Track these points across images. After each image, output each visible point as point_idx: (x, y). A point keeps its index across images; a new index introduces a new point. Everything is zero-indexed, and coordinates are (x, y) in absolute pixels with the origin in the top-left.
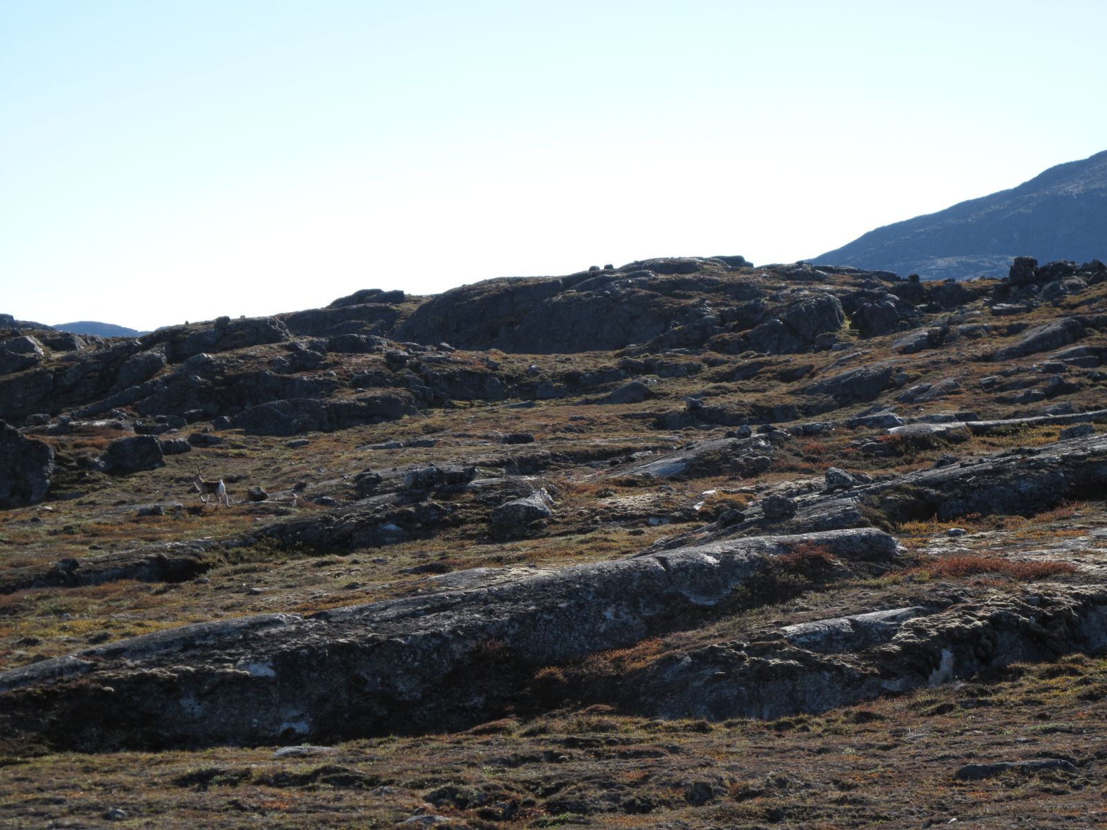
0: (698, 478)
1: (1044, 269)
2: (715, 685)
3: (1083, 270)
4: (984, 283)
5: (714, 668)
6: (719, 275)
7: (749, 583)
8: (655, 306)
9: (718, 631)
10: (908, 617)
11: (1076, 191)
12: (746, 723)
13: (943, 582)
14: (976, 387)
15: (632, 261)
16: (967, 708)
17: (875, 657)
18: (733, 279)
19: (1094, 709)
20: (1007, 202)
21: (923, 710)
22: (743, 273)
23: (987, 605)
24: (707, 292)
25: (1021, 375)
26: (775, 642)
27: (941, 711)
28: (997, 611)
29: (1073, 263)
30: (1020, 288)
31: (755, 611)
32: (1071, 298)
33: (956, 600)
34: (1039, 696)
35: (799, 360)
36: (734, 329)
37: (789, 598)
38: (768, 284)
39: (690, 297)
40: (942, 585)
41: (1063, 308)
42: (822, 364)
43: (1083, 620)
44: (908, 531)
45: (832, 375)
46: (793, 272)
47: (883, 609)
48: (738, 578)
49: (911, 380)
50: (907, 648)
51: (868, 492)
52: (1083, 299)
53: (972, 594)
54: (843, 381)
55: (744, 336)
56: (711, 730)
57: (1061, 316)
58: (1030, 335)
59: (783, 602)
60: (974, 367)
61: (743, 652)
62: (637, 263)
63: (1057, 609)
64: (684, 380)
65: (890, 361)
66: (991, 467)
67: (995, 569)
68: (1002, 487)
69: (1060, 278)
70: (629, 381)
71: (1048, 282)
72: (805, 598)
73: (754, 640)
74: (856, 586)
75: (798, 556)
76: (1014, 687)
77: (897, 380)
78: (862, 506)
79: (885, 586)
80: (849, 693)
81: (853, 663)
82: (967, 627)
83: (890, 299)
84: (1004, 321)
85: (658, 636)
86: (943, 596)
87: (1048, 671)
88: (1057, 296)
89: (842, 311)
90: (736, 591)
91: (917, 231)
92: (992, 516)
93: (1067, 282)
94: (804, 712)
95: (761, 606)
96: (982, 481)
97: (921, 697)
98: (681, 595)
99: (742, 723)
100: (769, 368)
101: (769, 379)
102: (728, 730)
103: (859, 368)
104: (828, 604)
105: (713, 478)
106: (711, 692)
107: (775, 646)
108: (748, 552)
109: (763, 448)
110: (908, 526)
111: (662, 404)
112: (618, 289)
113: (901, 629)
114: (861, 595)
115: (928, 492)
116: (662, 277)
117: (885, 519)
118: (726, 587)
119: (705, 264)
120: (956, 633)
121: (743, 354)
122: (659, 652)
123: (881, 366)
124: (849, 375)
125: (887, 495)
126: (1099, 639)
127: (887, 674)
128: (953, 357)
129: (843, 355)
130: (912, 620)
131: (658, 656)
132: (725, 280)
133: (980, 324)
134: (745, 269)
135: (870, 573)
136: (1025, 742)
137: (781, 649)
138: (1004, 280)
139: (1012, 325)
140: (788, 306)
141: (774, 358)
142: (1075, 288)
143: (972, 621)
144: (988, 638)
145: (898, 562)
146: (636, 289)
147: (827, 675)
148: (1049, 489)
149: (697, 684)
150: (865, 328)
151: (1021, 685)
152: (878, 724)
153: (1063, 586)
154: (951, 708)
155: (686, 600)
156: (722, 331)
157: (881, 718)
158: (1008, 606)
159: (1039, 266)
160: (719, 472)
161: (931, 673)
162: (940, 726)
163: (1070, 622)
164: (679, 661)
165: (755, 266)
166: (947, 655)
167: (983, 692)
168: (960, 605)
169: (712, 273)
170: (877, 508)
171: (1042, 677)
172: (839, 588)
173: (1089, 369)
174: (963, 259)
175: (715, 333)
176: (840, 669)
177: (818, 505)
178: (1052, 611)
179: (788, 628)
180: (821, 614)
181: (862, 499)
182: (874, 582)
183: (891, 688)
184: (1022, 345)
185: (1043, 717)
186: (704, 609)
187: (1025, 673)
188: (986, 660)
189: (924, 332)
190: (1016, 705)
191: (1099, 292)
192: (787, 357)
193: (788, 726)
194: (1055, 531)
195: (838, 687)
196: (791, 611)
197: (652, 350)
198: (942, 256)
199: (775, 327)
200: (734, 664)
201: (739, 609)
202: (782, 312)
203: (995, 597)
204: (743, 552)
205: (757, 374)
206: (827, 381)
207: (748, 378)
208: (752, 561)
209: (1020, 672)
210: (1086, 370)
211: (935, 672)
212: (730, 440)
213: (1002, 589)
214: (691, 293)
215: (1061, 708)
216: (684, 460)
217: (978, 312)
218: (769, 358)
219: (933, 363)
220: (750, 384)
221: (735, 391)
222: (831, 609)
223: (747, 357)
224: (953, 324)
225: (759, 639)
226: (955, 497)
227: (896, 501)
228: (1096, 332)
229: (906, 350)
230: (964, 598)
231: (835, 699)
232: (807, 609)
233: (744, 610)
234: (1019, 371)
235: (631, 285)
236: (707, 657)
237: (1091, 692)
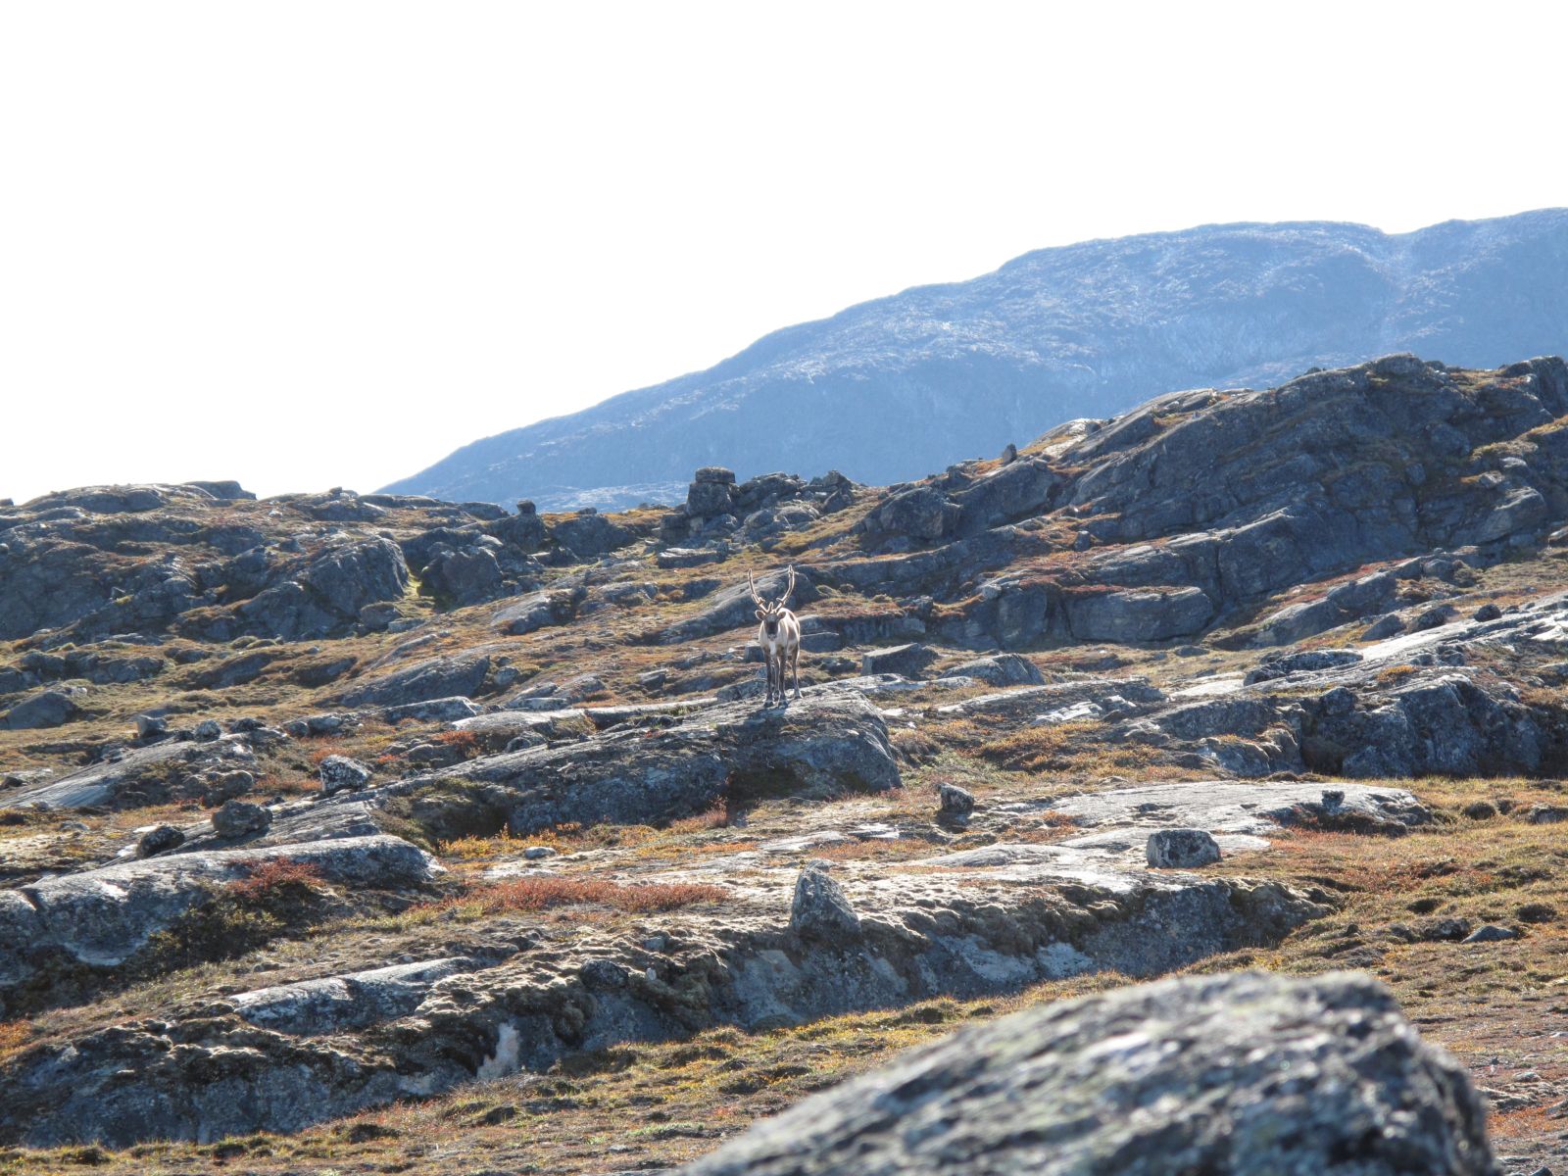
0: (128, 809)
1: (745, 489)
2: (118, 1092)
3: (813, 490)
4: (646, 515)
5: (115, 1064)
6: (198, 513)
7: (178, 928)
8: (87, 569)
9: (124, 1005)
10: (443, 973)
11: (812, 372)
12: (167, 1149)
13: (504, 919)
14: (632, 688)
15: (47, 492)
16: (536, 1113)
17: (387, 1039)
18: (221, 520)
19: (743, 1104)
20: (697, 392)
21: (465, 1119)
22: (238, 509)
23: (576, 952)
24: (178, 542)
25: (707, 666)
26: (218, 1019)
27: (493, 1119)
28: (592, 961)
29: (795, 478)
30: (708, 520)
31: (189, 972)
32: (793, 537)
33: (524, 944)
34: (656, 1092)
35: (331, 649)
36: (220, 600)
37: (246, 951)
38: (281, 527)
39: (148, 552)
40: (502, 924)
41: (780, 553)
42: (369, 656)
43: (737, 974)
44: (458, 854)
45: (387, 673)
46: (323, 506)
47: (402, 961)
48: (160, 920)
49: (523, 679)
50: (442, 1024)
51: (391, 792)
52: (812, 538)
53: (551, 935)
54: (406, 683)
55: (238, 611)
56: (107, 1161)
57: (775, 566)
58: (723, 599)
59: (236, 957)
60: (628, 654)
61: (165, 1038)
62: (55, 495)
63: (693, 956)
64: (134, 686)
65: (485, 648)
66: (598, 748)
67: (592, 899)
68: (617, 780)
69: (773, 503)
70: (39, 691)
71: (753, 511)
72: (272, 950)
73: (183, 1017)
74: (360, 929)
75: (262, 882)
76: (617, 1080)
77: (498, 679)
78: (381, 814)
79: (407, 927)
80: (343, 1099)
81: (349, 1049)
82: (542, 987)
83: (486, 543)
84: (680, 577)
85: (22, 1016)
86: (502, 939)
87: (676, 1055)
88: (770, 533)
89: (404, 566)
90: (155, 940)
91: (543, 444)
92: (599, 827)
93: (785, 510)
94: (267, 1131)
95: (198, 964)
96: (583, 771)
97: (462, 1099)
98: (63, 950)
99: (160, 1150)
100: (281, 663)
101: (280, 682)
102: (135, 1161)
103: (433, 660)
104: (306, 958)
105: (155, 808)
106: (110, 1103)
107: (219, 1026)
108: (177, 878)
109: (241, 757)
110: (459, 845)
111: (95, 727)
112: (22, 540)
113: (431, 994)
114: (366, 943)
115: (492, 791)
116: (98, 518)
117: (420, 835)
118: (139, 935)
119: (172, 494)
120: (523, 997)
121: (236, 641)
122: (23, 1042)
123: (470, 656)
124: (415, 673)
125: (423, 795)
126: (764, 1004)
127: (407, 1068)
128: (594, 638)
129: (407, 638)
130: (450, 979)
131: (22, 1049)
132: (207, 521)
133: (638, 582)
134: (242, 502)
135: (383, 907)
136: (620, 1152)
137: (228, 1029)
138: (681, 508)
139: (693, 583)
140: (313, 559)
141: (289, 647)
142: (799, 520)
143: (550, 978)
144: (576, 1005)
145: (430, 890)
146: (54, 540)
147: (307, 1070)
148: (696, 781)
149: (86, 1091)
150: (444, 592)
151: (629, 1077)
152: (387, 1141)
153: (703, 920)
154: (510, 1113)
155: (71, 958)
156: (198, 604)
157: (395, 1134)
158: (610, 952)
159: (738, 484)
160: (166, 798)
161: (482, 1064)
162: (487, 1139)
163: (714, 978)
164: (56, 1054)
165: (260, 497)
166: (508, 1034)
167: (563, 1088)
168: (531, 953)
169: (185, 510)
170: (408, 817)
171: (666, 1065)
172: (330, 933)
173: (824, 655)
174: (624, 490)
175: (187, 606)
176: (328, 1059)
177: (308, 814)
178: (684, 958)
179: (241, 997)
180: (298, 974)
181: (382, 803)
182: (388, 921)
183: (414, 1090)
184: (708, 616)
185: (658, 1117)
186: (102, 972)
187: (638, 1060)
188: (573, 1041)
189: (543, 596)
190: (618, 1106)
191: (840, 526)
192: (311, 645)
193: (238, 1150)
194: (701, 845)
195: (325, 1090)
196: (248, 971)
197: (80, 638)
198: (587, 487)
199: (290, 595)
200: (149, 1057)
201: (160, 971)
202: (302, 568)
203: (589, 939)
204: (169, 877)
205: (258, 675)
206: (378, 684)
207: (244, 681)
208: (184, 893)
209: (630, 1059)
210: (818, 655)
211: (487, 1061)
212: (184, 745)
213: (602, 927)
214: (149, 545)
215: (692, 1107)
216: (105, 780)
217: (635, 563)
218: (280, 647)
219: (560, 649)
220: (247, 691)
221: (223, 705)
222: (315, 965)
223: (243, 645)
224: (593, 583)
225: (192, 1015)
226: (540, 797)
227: (439, 805)
228: (835, 592)
229: (512, 629)
230: (538, 943)
231: (319, 1111)
232: (275, 967)
233: (169, 971)
234: (704, 660)
235: (43, 533)
236: (103, 1047)
237: (742, 1081)
